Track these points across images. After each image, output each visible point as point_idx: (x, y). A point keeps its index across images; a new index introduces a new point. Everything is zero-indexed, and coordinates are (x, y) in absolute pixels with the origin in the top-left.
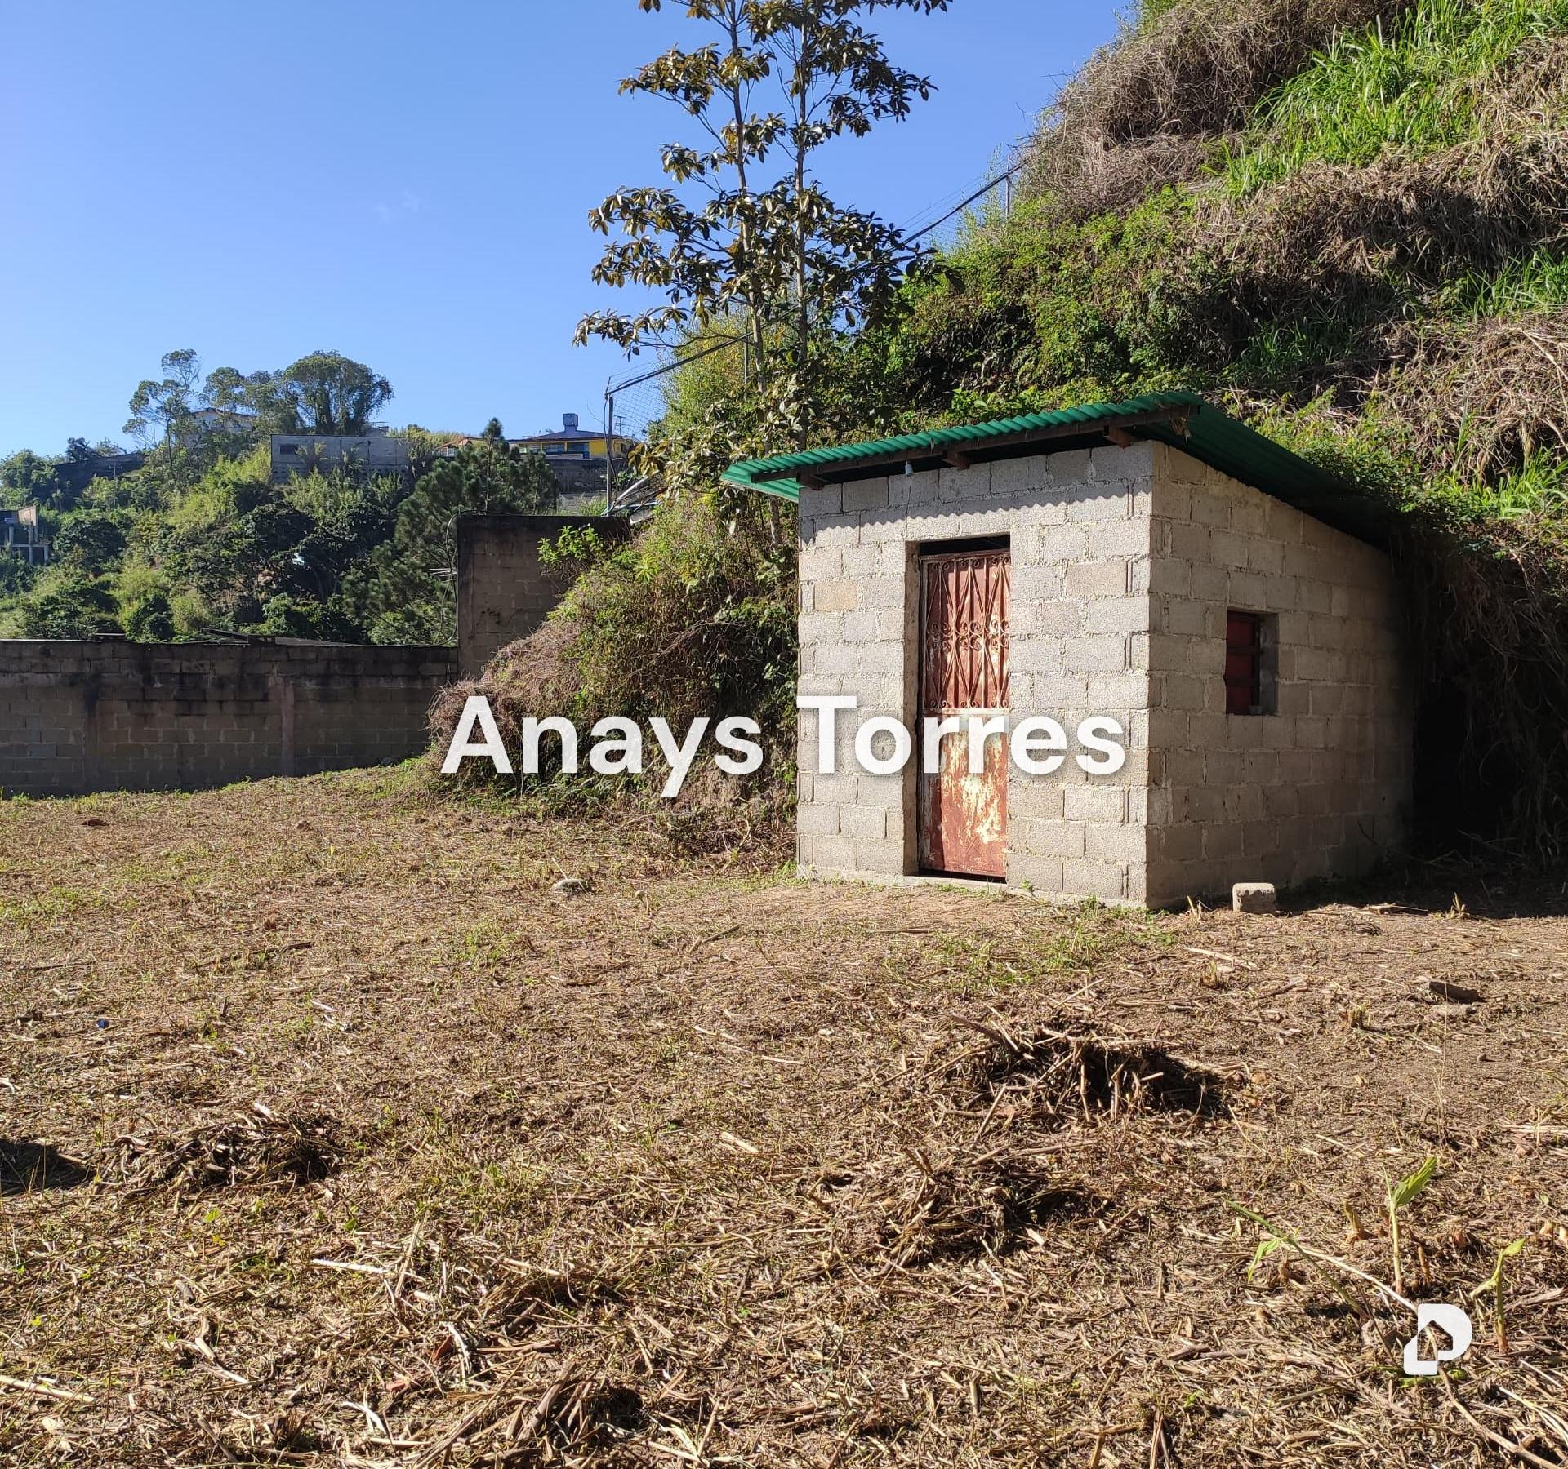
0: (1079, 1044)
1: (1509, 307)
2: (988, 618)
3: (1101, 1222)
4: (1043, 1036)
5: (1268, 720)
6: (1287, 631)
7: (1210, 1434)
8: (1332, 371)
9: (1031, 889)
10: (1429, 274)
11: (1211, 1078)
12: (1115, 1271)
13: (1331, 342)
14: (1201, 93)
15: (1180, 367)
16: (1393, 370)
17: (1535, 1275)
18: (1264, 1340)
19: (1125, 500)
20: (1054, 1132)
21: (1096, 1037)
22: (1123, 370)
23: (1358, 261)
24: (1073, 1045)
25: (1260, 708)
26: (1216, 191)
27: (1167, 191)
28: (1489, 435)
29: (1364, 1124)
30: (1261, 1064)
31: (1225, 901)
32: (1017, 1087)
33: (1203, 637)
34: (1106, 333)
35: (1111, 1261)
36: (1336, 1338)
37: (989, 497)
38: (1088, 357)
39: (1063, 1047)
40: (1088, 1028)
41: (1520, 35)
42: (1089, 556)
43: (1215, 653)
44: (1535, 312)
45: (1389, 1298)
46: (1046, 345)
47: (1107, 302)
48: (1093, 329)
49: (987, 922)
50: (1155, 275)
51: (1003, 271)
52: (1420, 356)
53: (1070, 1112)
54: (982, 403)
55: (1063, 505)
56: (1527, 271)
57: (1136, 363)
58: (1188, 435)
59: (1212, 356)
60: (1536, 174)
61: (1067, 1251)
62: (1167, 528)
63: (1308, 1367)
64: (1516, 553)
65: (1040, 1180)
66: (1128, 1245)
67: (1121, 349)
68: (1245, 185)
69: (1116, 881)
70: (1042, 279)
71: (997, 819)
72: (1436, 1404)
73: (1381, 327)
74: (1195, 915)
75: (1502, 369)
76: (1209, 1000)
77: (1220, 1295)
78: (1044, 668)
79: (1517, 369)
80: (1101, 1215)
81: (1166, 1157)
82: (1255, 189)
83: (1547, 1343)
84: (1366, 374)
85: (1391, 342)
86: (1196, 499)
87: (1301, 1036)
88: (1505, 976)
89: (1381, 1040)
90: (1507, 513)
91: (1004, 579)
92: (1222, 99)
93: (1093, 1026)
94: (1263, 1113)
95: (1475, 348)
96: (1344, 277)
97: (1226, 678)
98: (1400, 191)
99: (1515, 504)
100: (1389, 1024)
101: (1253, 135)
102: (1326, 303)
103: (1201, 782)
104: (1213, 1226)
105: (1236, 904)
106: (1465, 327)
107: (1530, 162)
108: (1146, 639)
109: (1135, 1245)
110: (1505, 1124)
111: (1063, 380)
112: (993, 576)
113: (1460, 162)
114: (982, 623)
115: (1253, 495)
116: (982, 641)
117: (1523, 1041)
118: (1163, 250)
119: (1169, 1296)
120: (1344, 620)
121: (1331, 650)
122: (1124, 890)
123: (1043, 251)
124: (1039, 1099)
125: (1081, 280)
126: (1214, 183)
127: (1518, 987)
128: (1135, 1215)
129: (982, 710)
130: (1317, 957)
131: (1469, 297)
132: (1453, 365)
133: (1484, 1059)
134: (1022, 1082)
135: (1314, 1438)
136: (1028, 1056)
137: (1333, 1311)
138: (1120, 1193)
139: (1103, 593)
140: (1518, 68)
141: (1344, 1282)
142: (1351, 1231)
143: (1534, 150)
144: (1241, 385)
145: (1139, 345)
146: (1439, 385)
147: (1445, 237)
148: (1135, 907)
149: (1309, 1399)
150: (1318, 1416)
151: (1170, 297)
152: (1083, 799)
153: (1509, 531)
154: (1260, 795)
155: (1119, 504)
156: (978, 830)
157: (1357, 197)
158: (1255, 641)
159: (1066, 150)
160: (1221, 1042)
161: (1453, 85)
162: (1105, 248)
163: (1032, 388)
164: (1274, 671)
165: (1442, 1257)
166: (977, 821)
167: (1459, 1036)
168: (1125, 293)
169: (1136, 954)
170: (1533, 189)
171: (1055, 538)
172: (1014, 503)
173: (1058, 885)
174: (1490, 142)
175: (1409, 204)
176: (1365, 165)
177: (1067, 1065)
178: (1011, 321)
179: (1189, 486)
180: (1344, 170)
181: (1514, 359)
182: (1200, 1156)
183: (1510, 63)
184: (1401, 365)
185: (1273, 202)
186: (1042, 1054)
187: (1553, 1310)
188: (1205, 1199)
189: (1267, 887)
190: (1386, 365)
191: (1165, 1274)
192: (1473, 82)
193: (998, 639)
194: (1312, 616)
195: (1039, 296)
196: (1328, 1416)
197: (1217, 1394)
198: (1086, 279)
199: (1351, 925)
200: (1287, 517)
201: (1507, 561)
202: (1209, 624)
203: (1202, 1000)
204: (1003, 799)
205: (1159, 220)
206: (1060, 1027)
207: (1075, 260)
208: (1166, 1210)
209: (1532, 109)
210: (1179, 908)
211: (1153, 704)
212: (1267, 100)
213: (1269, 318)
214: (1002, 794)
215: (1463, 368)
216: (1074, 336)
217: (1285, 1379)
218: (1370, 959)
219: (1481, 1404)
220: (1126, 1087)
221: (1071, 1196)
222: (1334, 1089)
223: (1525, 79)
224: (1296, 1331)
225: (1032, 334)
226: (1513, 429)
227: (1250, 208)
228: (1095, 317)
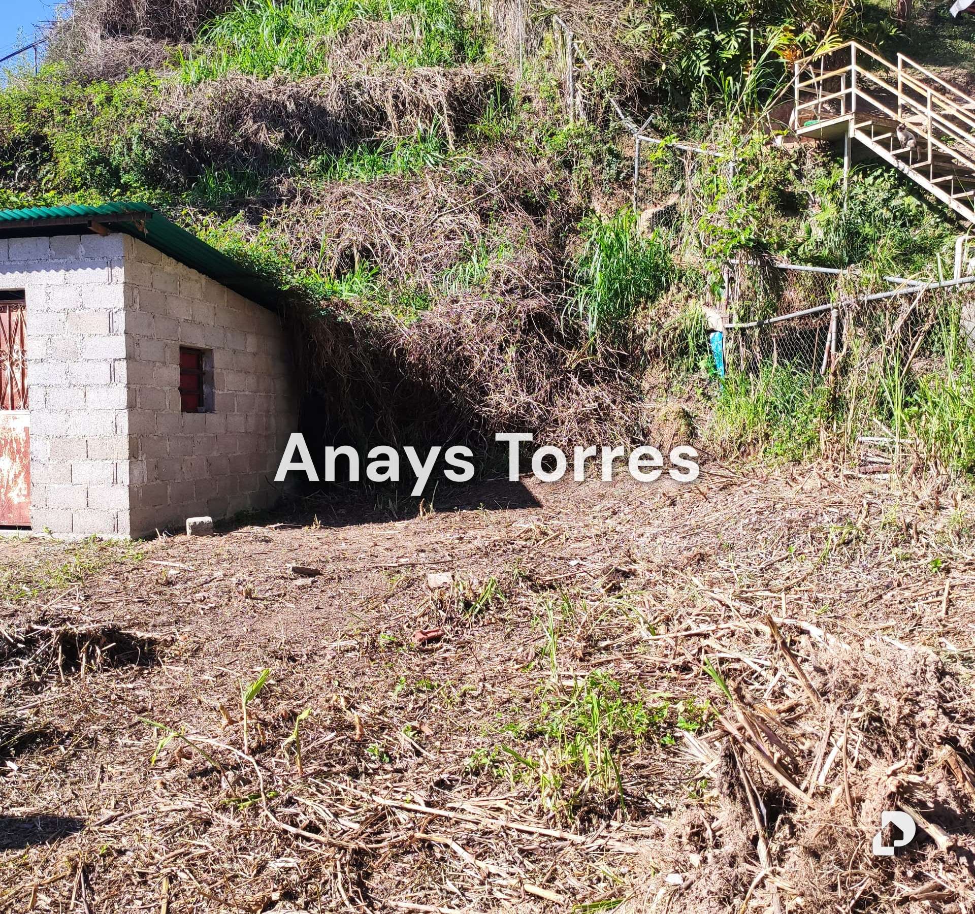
0: (57, 633)
1: (347, 175)
2: (11, 347)
3: (62, 747)
4: (32, 630)
5: (208, 416)
6: (219, 360)
7: (116, 867)
8: (248, 202)
9: (50, 533)
10: (303, 150)
11: (152, 642)
12: (68, 777)
13: (248, 185)
14: (164, 14)
15: (154, 189)
16: (284, 206)
17: (324, 727)
18: (159, 799)
19: (107, 270)
20: (37, 693)
21: (70, 626)
22: (117, 187)
23: (263, 136)
24: (54, 634)
25: (204, 409)
26: (174, 78)
27: (142, 73)
28: (337, 250)
29: (243, 655)
30: (188, 628)
31: (182, 530)
32: (14, 667)
33: (164, 363)
34: (103, 160)
35: (66, 771)
36: (205, 788)
37: (8, 263)
38: (92, 175)
39: (47, 636)
40: (64, 621)
41: (351, 16)
42: (82, 307)
43: (172, 373)
44: (360, 181)
45: (240, 757)
46: (62, 165)
47: (104, 140)
48: (94, 157)
49: (15, 558)
50: (136, 126)
51: (29, 109)
52: (299, 199)
53: (52, 678)
54: (15, 199)
55: (62, 272)
56: (355, 157)
57: (126, 184)
58: (146, 232)
59: (176, 185)
60: (359, 100)
61: (34, 770)
62: (136, 292)
63: (183, 810)
64: (349, 318)
65: (19, 727)
66: (79, 758)
67: (115, 173)
68: (193, 77)
69: (110, 523)
70: (58, 118)
71: (24, 486)
72: (257, 815)
73: (275, 179)
74: (161, 540)
75: (343, 212)
76: (160, 593)
77: (137, 778)
78: (54, 383)
79: (351, 213)
80: (62, 742)
81: (113, 697)
82: (199, 82)
83: (325, 765)
84: (269, 207)
85: (283, 188)
86: (155, 273)
87: (214, 608)
88: (336, 559)
89: (261, 605)
90: (346, 295)
91: (22, 322)
92: (178, 21)
93: (69, 619)
94: (183, 659)
95: (328, 198)
96: (254, 145)
97: (180, 389)
98: (285, 98)
99: (351, 290)
100: (267, 594)
101: (199, 47)
102: (245, 160)
103: (166, 456)
104: (139, 735)
105: (189, 531)
106: (324, 184)
107: (357, 93)
108: (124, 364)
109: (84, 757)
110: (324, 643)
111: (75, 189)
112: (14, 318)
113: (319, 86)
114: (7, 351)
115: (194, 274)
116: (7, 363)
117: (339, 595)
118: (141, 111)
119: (103, 786)
120: (255, 354)
121: (247, 373)
122: (116, 528)
123: (58, 100)
124: (29, 673)
125: (85, 124)
126: (172, 73)
127: (341, 565)
128: (86, 738)
129: (10, 412)
130: (232, 559)
131: (325, 167)
132: (317, 207)
133: (317, 608)
134: (17, 663)
135: (180, 854)
136: (20, 645)
137: (205, 773)
138: (77, 726)
139: (93, 332)
140: (351, 36)
141: (214, 752)
142: (225, 721)
143: (358, 85)
144: (193, 204)
145: (127, 172)
146: (309, 217)
147: (313, 130)
148: (122, 538)
149: (182, 829)
150: (186, 839)
151: (147, 143)
152: (84, 471)
153: (345, 305)
154: (205, 463)
155: (101, 274)
156: (9, 495)
157: (260, 97)
158: (199, 367)
159: (73, 35)
160: (164, 618)
161: (315, 38)
162: (102, 105)
163: (52, 193)
164: (212, 386)
165: (274, 727)
166: (9, 488)
167: (306, 596)
168: (116, 136)
169: (118, 569)
170: (358, 107)
171: (58, 294)
172: (27, 268)
173: (69, 529)
174: (335, 77)
175: (291, 106)
176: (265, 78)
177: (49, 647)
178: (36, 144)
179: (150, 265)
180: (253, 78)
181: (350, 206)
182: (137, 692)
183: (346, 32)
184: (288, 203)
185: (210, 92)
186: (31, 643)
187: (331, 745)
188: (136, 718)
189: (207, 519)
190: (280, 202)
191: (103, 771)
192: (326, 38)
193: (20, 362)
194: (235, 351)
195: (55, 130)
196: (193, 838)
197: (124, 840)
198: (89, 123)
199: (257, 538)
200: (215, 288)
201: (345, 323)
202: (168, 355)
203: (156, 593)
204: (28, 473)
205: (137, 92)
206: (43, 622)
207: (81, 109)
208: (108, 731)
209: (358, 62)
210: (152, 537)
211: (131, 406)
212: (206, 27)
213: (210, 165)
214: (27, 469)
215: (322, 209)
216: (81, 161)
217: (169, 821)
218: (264, 556)
219: (283, 809)
220: (91, 656)
221: (41, 734)
222: (229, 637)
223: (355, 42)
224: (180, 790)
225: (51, 155)
226: (350, 247)
227: (196, 92)
228: (96, 150)
